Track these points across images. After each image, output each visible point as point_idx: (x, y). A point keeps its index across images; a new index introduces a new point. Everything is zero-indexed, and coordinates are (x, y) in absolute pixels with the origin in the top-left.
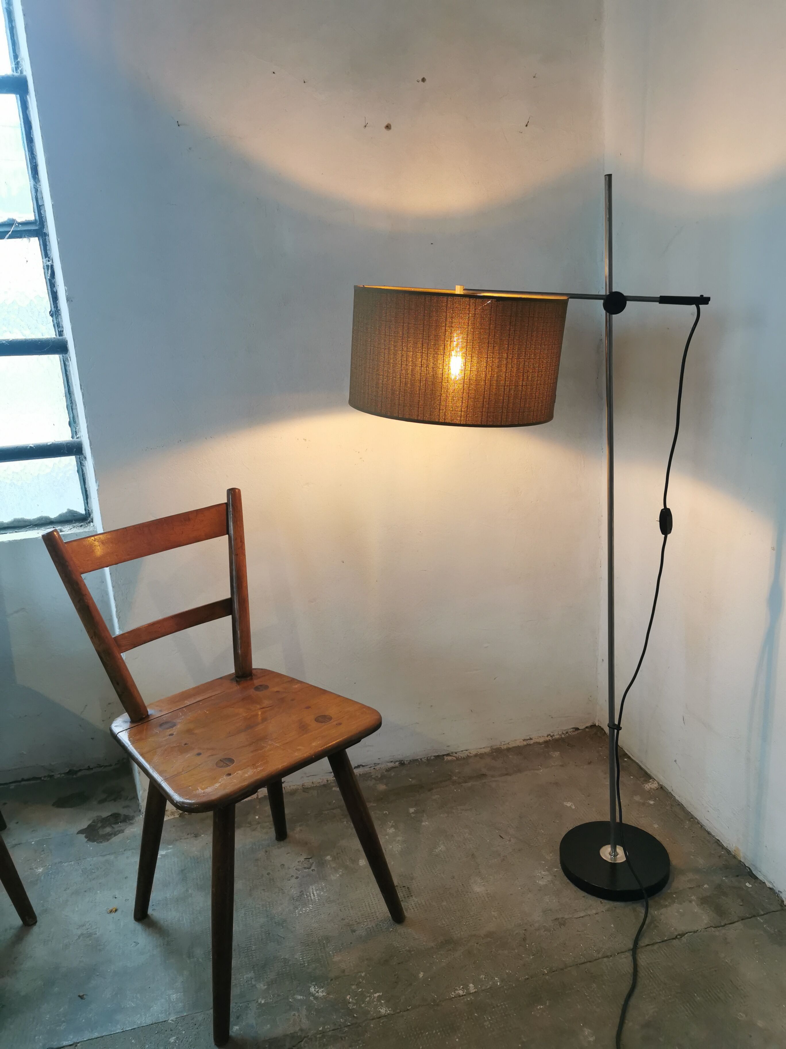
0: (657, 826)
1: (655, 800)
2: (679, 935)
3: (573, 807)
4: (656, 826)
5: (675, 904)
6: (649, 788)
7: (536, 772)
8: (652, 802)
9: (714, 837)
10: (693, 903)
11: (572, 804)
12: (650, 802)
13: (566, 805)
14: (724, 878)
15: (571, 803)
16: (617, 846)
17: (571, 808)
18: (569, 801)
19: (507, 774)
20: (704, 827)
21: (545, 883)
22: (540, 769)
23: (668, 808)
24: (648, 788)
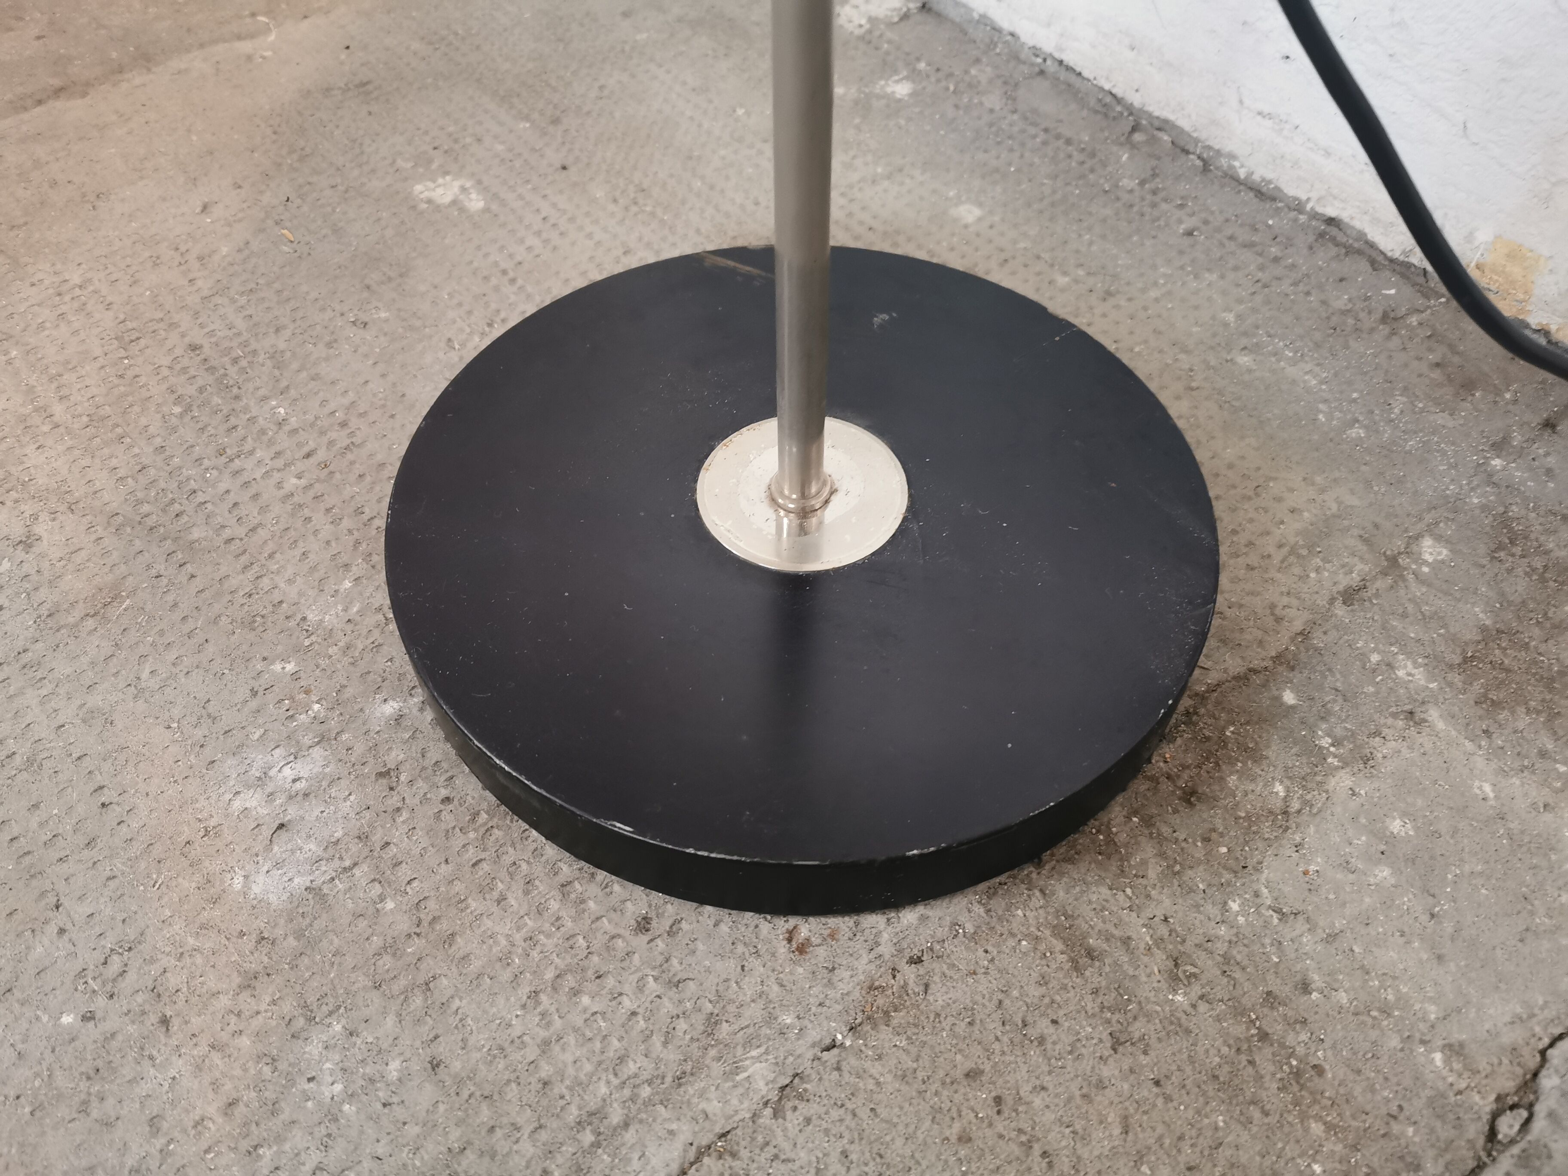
0: (977, 212)
1: (914, 75)
2: (1503, 1106)
3: (476, 203)
4: (969, 213)
5: (1332, 782)
6: (863, 21)
7: (245, 47)
8: (902, 89)
9: (1298, 206)
10: (1433, 714)
11: (463, 189)
12: (889, 90)
13: (429, 201)
14: (1497, 463)
15: (457, 184)
16: (831, 425)
17: (462, 210)
18: (447, 173)
19: (58, 92)
20: (1224, 162)
21: (301, 882)
22: (267, 30)
23: (994, 100)
24: (857, 22)
